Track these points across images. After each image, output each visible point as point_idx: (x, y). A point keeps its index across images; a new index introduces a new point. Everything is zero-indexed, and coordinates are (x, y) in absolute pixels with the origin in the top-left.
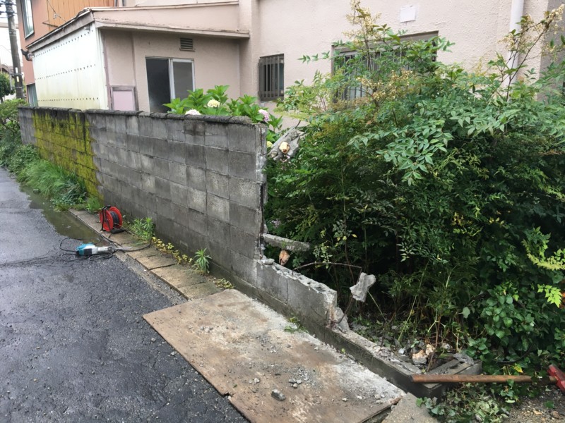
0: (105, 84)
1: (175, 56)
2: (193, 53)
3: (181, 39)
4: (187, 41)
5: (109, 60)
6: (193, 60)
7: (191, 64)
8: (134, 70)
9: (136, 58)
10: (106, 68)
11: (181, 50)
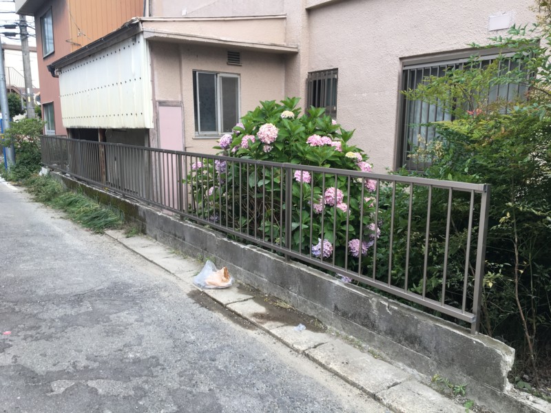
0: (151, 98)
1: (223, 70)
2: (239, 67)
3: (229, 52)
4: (234, 54)
5: (156, 73)
6: (239, 75)
7: (237, 79)
8: (181, 84)
9: (183, 72)
10: (153, 81)
11: (228, 64)
